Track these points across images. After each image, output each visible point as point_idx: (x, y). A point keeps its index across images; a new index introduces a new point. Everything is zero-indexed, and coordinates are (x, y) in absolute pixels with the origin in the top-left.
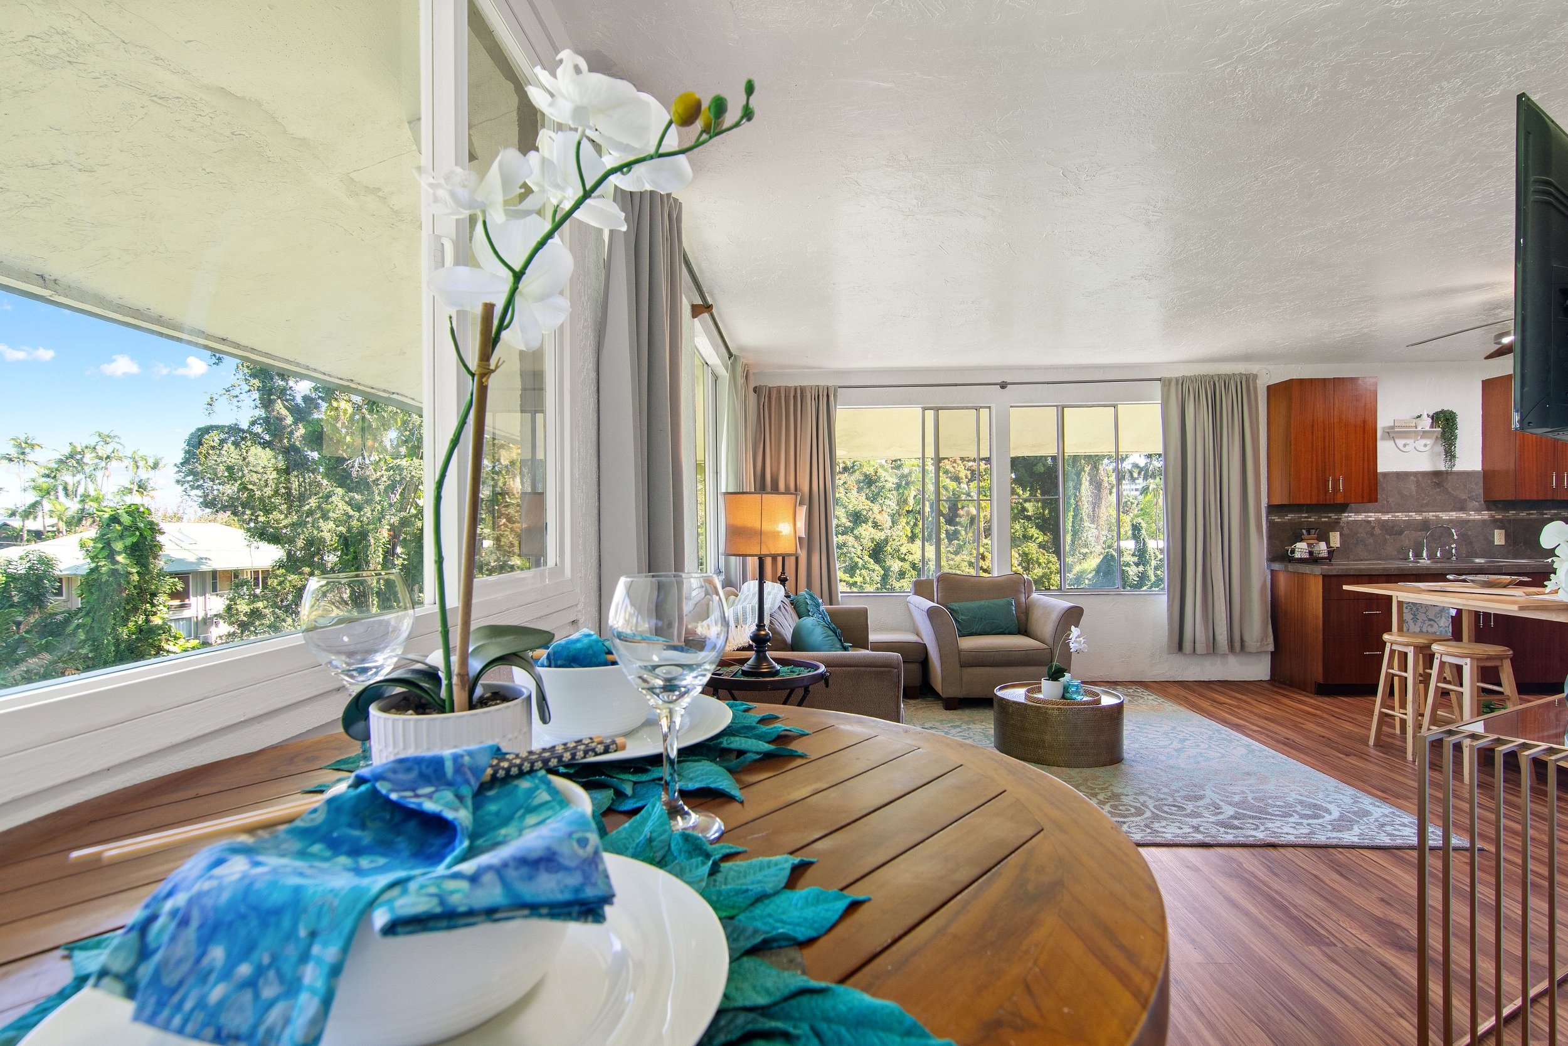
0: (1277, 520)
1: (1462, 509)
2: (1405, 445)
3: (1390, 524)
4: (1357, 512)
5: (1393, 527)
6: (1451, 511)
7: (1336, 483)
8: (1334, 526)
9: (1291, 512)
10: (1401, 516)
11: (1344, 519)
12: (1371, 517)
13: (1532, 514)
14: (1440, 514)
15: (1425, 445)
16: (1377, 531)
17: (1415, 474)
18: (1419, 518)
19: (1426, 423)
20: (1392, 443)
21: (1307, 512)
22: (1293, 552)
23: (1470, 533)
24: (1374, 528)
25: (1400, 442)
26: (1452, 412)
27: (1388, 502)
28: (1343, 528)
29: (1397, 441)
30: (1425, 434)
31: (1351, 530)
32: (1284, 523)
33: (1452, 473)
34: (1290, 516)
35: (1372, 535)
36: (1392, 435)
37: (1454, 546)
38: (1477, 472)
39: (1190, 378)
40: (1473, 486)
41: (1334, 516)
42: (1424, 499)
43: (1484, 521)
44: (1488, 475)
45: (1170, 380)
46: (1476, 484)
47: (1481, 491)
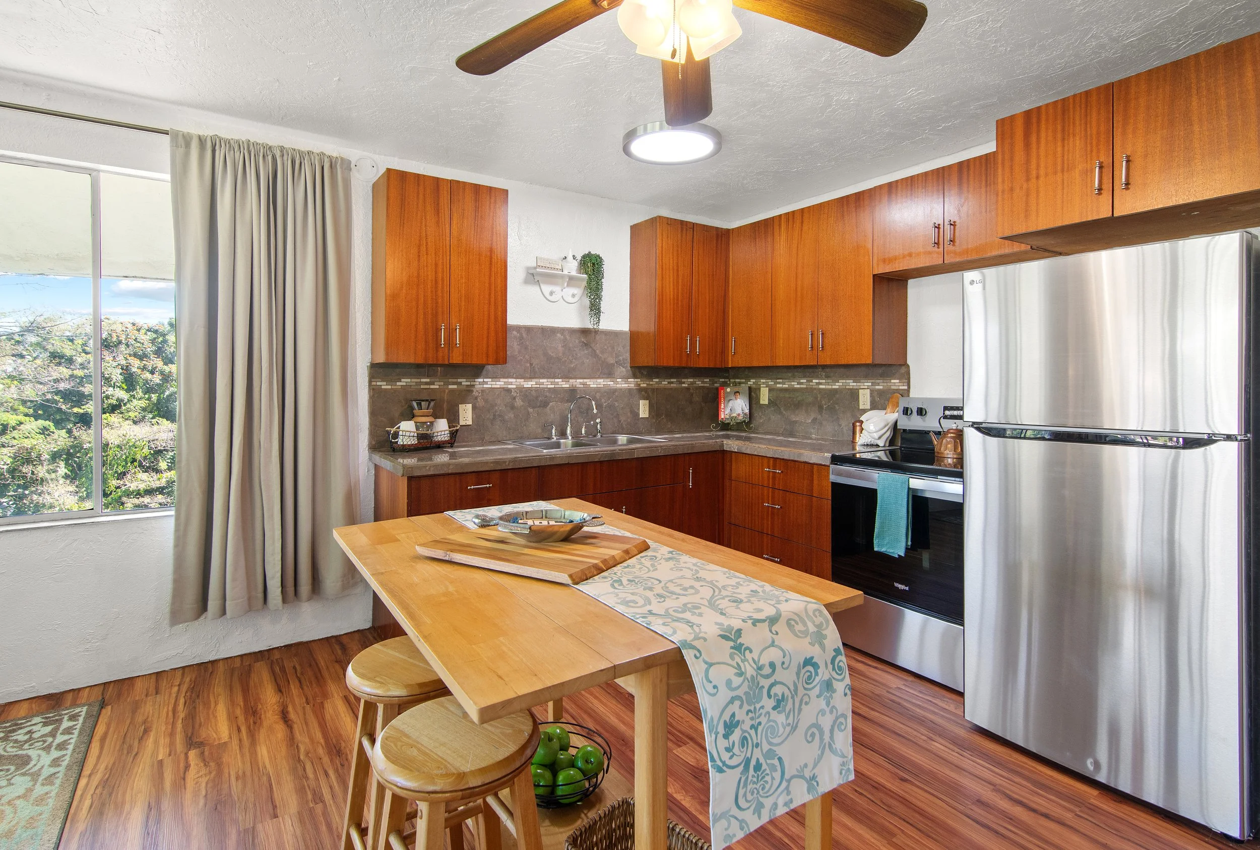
0: (385, 386)
1: (610, 375)
2: (551, 293)
3: (534, 393)
4: (495, 377)
5: (537, 397)
6: (599, 378)
7: (450, 333)
8: (465, 395)
9: (406, 375)
10: (546, 383)
11: (478, 387)
12: (511, 384)
13: (672, 383)
14: (588, 381)
15: (573, 296)
16: (519, 403)
17: (562, 330)
18: (566, 385)
19: (572, 267)
20: (536, 288)
21: (428, 376)
22: (396, 435)
23: (617, 404)
24: (514, 398)
25: (547, 289)
26: (599, 256)
27: (531, 364)
28: (476, 398)
29: (543, 286)
30: (571, 280)
31: (486, 401)
32: (395, 391)
33: (596, 332)
34: (404, 382)
35: (513, 407)
36: (537, 278)
37: (598, 420)
38: (625, 333)
39: (228, 142)
40: (620, 349)
41: (465, 382)
42: (571, 362)
43: (630, 390)
44: (634, 337)
45: (187, 140)
46: (624, 347)
47: (628, 355)
